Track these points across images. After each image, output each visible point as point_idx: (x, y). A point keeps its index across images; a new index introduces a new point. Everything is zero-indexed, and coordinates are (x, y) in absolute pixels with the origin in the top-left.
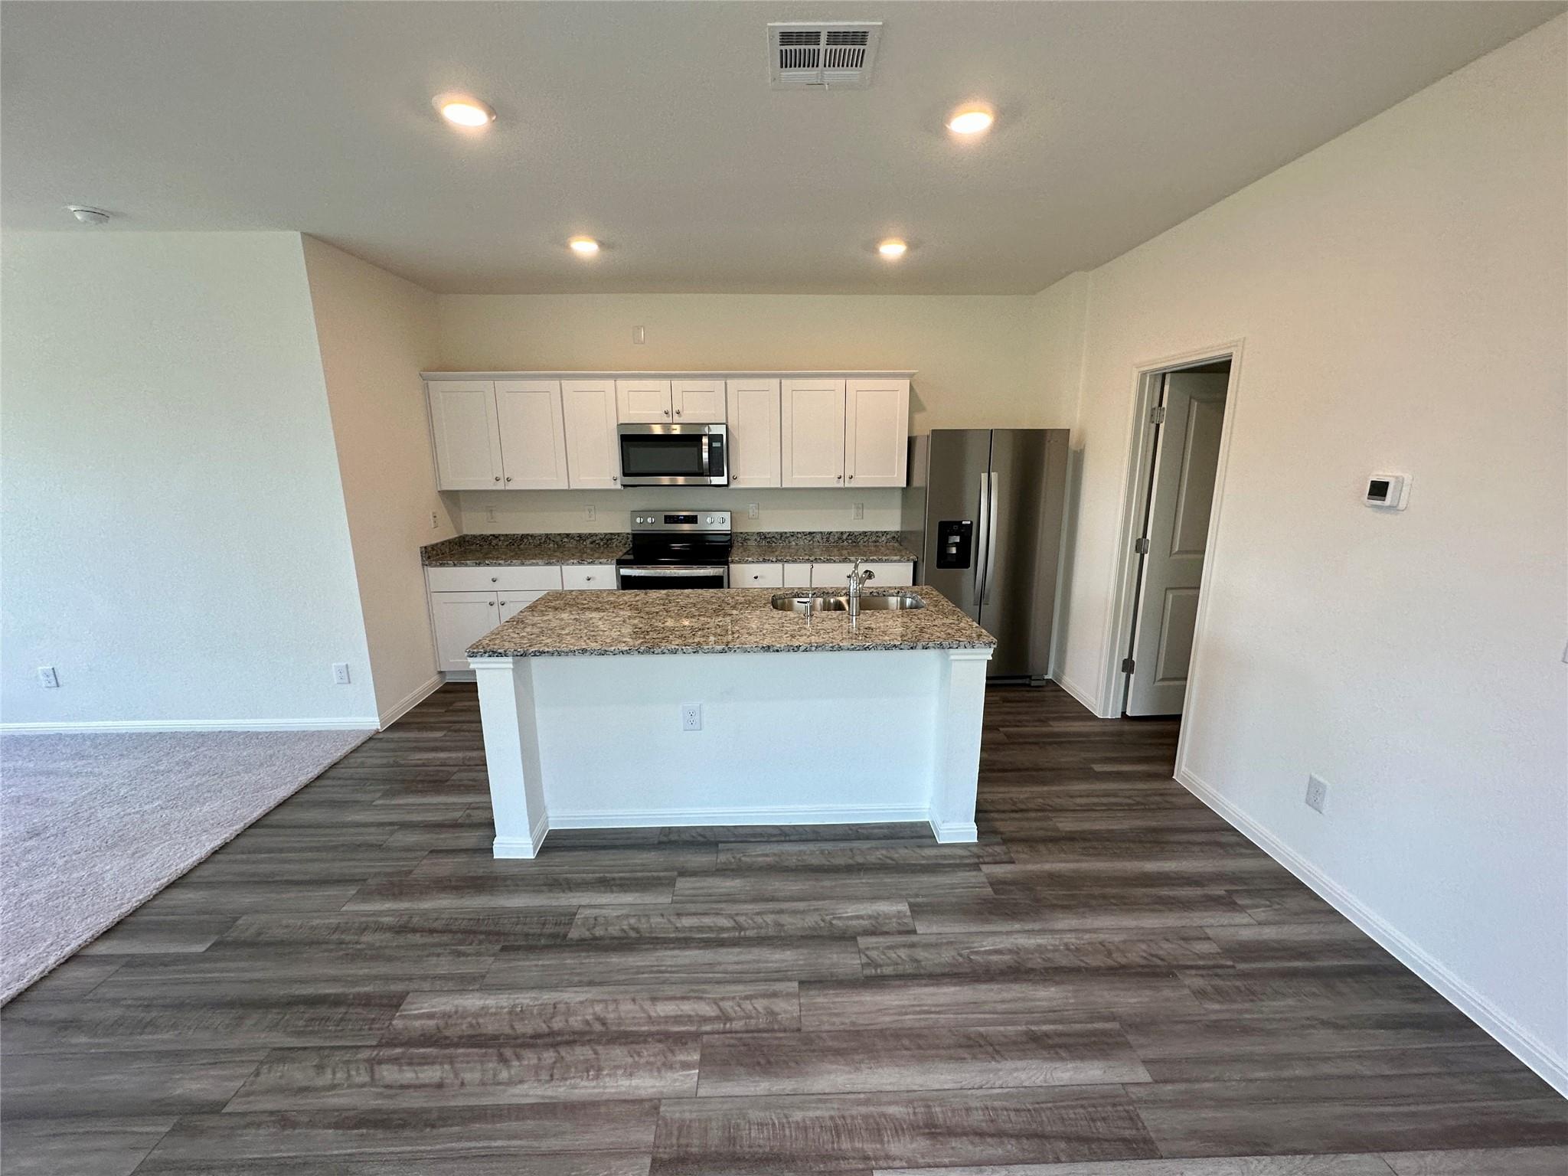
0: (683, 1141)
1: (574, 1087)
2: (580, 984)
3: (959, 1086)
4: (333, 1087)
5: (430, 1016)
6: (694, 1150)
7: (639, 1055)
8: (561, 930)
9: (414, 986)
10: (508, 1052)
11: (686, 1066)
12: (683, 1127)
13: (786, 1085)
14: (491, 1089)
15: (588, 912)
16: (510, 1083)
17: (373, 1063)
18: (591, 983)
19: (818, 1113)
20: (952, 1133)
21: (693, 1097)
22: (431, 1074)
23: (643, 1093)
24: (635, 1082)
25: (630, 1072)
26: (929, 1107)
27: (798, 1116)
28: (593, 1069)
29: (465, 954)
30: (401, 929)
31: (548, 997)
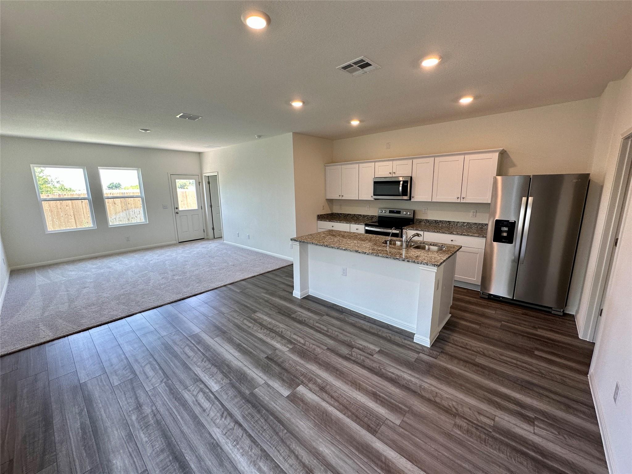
0: (275, 357)
1: (267, 339)
2: (285, 325)
3: (339, 387)
4: (237, 319)
5: (258, 317)
6: (275, 360)
7: (282, 341)
8: (291, 314)
9: (260, 311)
10: (263, 328)
11: (288, 347)
12: (277, 355)
13: (302, 362)
14: (256, 332)
15: (299, 313)
16: (259, 333)
17: (245, 319)
18: (287, 325)
19: (302, 370)
20: (326, 392)
21: (283, 353)
22: (250, 325)
23: (276, 347)
24: (277, 344)
25: (278, 342)
26: (327, 385)
27: (298, 367)
28: (273, 338)
29: (272, 310)
30: (267, 301)
31: (277, 323)
